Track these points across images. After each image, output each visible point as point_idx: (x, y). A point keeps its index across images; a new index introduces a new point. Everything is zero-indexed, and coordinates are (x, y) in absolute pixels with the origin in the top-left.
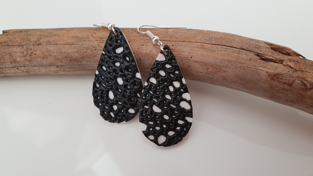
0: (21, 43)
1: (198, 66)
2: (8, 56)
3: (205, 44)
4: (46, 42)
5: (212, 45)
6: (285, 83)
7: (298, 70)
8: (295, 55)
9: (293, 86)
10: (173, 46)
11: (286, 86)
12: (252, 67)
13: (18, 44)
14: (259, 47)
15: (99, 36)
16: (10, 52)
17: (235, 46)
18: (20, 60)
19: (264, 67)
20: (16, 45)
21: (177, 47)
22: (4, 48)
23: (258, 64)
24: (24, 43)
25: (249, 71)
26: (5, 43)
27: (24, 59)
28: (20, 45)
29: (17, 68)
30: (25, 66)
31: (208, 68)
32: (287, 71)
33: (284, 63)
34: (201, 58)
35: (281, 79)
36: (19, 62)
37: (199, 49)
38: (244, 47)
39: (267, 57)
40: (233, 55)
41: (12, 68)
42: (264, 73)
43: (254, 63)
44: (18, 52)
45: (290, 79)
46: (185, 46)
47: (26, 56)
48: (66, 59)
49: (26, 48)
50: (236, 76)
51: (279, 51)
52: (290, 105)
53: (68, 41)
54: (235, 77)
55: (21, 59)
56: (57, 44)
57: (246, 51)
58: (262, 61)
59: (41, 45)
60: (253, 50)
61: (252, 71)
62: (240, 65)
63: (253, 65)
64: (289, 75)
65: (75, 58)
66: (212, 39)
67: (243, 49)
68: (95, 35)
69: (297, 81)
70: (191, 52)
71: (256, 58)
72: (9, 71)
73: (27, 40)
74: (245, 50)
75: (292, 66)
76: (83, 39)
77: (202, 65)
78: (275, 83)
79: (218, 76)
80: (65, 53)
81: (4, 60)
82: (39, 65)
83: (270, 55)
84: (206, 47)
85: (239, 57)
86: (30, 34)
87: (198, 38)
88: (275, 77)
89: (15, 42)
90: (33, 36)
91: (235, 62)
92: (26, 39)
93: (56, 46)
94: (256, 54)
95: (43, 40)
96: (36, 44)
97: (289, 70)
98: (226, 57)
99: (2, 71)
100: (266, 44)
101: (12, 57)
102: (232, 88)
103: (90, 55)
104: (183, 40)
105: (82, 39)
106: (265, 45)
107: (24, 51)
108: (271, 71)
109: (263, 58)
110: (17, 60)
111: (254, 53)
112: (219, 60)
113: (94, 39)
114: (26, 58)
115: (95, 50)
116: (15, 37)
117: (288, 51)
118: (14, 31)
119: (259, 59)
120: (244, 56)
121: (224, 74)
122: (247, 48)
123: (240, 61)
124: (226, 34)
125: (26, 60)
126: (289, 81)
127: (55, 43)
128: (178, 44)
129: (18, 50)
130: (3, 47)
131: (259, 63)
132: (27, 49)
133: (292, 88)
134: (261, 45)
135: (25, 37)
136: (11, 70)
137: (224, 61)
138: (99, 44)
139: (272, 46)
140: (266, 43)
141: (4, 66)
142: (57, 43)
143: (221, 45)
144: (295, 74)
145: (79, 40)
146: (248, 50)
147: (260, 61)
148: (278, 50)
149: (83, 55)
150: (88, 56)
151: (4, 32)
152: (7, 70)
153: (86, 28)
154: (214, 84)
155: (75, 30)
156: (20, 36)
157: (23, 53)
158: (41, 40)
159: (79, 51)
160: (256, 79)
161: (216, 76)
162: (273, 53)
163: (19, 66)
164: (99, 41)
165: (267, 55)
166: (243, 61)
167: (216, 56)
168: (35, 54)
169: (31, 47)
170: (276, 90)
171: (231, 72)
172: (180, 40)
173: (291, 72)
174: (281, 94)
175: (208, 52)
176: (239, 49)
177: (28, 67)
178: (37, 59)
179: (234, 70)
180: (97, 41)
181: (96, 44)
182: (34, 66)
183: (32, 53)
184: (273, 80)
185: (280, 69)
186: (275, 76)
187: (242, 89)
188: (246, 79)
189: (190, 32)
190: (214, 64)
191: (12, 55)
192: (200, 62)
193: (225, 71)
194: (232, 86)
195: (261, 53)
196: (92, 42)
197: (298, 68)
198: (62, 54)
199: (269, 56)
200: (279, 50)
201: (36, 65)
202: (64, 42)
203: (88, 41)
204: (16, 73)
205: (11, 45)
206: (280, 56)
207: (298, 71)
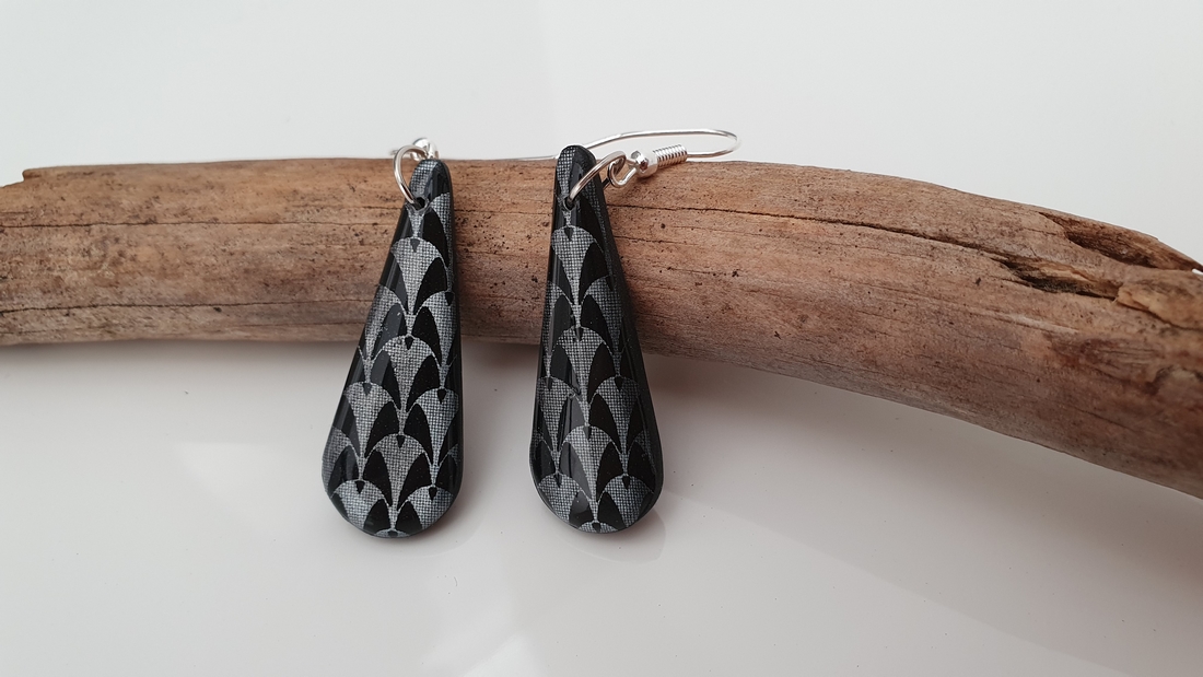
0: (82, 214)
1: (764, 307)
2: (33, 266)
3: (793, 221)
4: (175, 212)
5: (823, 225)
6: (1126, 382)
7: (1184, 325)
8: (1171, 264)
9: (1161, 392)
10: (663, 226)
11: (1132, 396)
12: (984, 312)
13: (73, 219)
14: (1015, 231)
15: (377, 189)
16: (42, 252)
17: (914, 227)
18: (76, 282)
19: (1038, 314)
20: (65, 222)
21: (680, 231)
22: (21, 235)
23: (1010, 299)
24: (95, 217)
25: (974, 328)
26: (23, 216)
27: (93, 279)
28: (81, 223)
29: (65, 311)
30: (94, 306)
31: (803, 318)
32: (1135, 330)
33: (1122, 296)
34: (775, 275)
35: (1109, 363)
36: (74, 289)
37: (766, 241)
38: (955, 232)
39: (1048, 271)
40: (907, 265)
41: (48, 313)
42: (1036, 337)
43: (993, 297)
44: (69, 252)
45: (1149, 362)
46: (711, 229)
47: (99, 264)
48: (246, 278)
49: (99, 237)
50: (919, 352)
51: (1105, 247)
52: (1157, 476)
53: (260, 209)
54: (917, 357)
55: (79, 275)
56: (216, 221)
57: (961, 248)
58: (1029, 290)
59: (155, 222)
60: (990, 244)
61: (987, 328)
62: (933, 305)
63: (988, 304)
64: (1142, 346)
65: (282, 275)
66: (821, 200)
67: (947, 239)
68: (363, 186)
69: (1180, 374)
70: (733, 251)
71: (1003, 276)
72: (36, 325)
73: (107, 206)
74: (956, 243)
75: (1155, 307)
76: (317, 203)
77: (778, 306)
78: (1083, 380)
79: (846, 352)
80: (244, 254)
81: (18, 281)
82: (147, 303)
83: (1063, 262)
84: (794, 231)
85: (929, 273)
86: (120, 182)
87: (766, 196)
88: (1082, 354)
89: (62, 211)
90: (131, 189)
91: (913, 292)
92: (104, 202)
93: (213, 229)
94: (1001, 261)
95: (166, 206)
96: (139, 221)
97: (1141, 327)
98: (877, 274)
99: (12, 322)
100: (1046, 219)
101: (49, 269)
102: (909, 402)
103: (341, 266)
104: (704, 206)
105: (311, 203)
106: (1043, 224)
107: (93, 247)
108: (1068, 330)
109: (1035, 274)
110: (66, 280)
111: (993, 255)
112: (848, 284)
113: (358, 203)
114: (98, 275)
115: (362, 243)
116: (65, 195)
117: (1143, 247)
118: (65, 172)
119: (1014, 278)
120: (951, 266)
121: (870, 344)
122: (967, 236)
123: (933, 288)
124: (880, 180)
125: (97, 282)
126: (1144, 371)
127: (207, 217)
128: (684, 219)
129: (69, 241)
130: (17, 230)
131: (1015, 296)
132: (105, 238)
133: (1156, 403)
134: (1025, 222)
135: (100, 194)
136: (43, 319)
137: (866, 289)
138: (378, 221)
139: (1073, 229)
140: (1048, 216)
141: (18, 304)
142: (217, 216)
143: (857, 224)
144: (1170, 345)
145: (298, 207)
146: (971, 241)
147: (1017, 286)
148: (1100, 244)
149: (314, 266)
150: (332, 269)
151: (28, 175)
152: (28, 319)
153: (332, 161)
154: (834, 385)
155: (288, 168)
156: (83, 191)
157: (90, 255)
158: (157, 206)
159: (300, 247)
160: (1004, 363)
161: (836, 348)
162: (1076, 256)
163: (74, 303)
164: (378, 211)
165: (1049, 263)
166: (947, 289)
167: (836, 268)
168: (133, 259)
169: (119, 230)
170: (1091, 409)
171: (898, 333)
172: (693, 205)
173: (1151, 335)
174: (1112, 428)
175: (804, 251)
176: (931, 238)
177: (105, 310)
178: (139, 278)
179: (911, 326)
180: (370, 207)
181: (365, 219)
182: (129, 306)
183: (121, 254)
184: (1073, 367)
185: (1103, 320)
186: (1082, 352)
187: (948, 405)
188: (959, 364)
189: (735, 173)
190: (826, 301)
191: (48, 260)
192: (771, 293)
193: (872, 332)
194: (906, 394)
195: (1025, 253)
196: (351, 214)
197: (1181, 318)
198: (233, 257)
199: (1058, 266)
200: (1104, 242)
201: (137, 302)
202: (244, 214)
203: (334, 207)
204: (65, 330)
205: (46, 222)
206: (1104, 268)
207: (1181, 332)
